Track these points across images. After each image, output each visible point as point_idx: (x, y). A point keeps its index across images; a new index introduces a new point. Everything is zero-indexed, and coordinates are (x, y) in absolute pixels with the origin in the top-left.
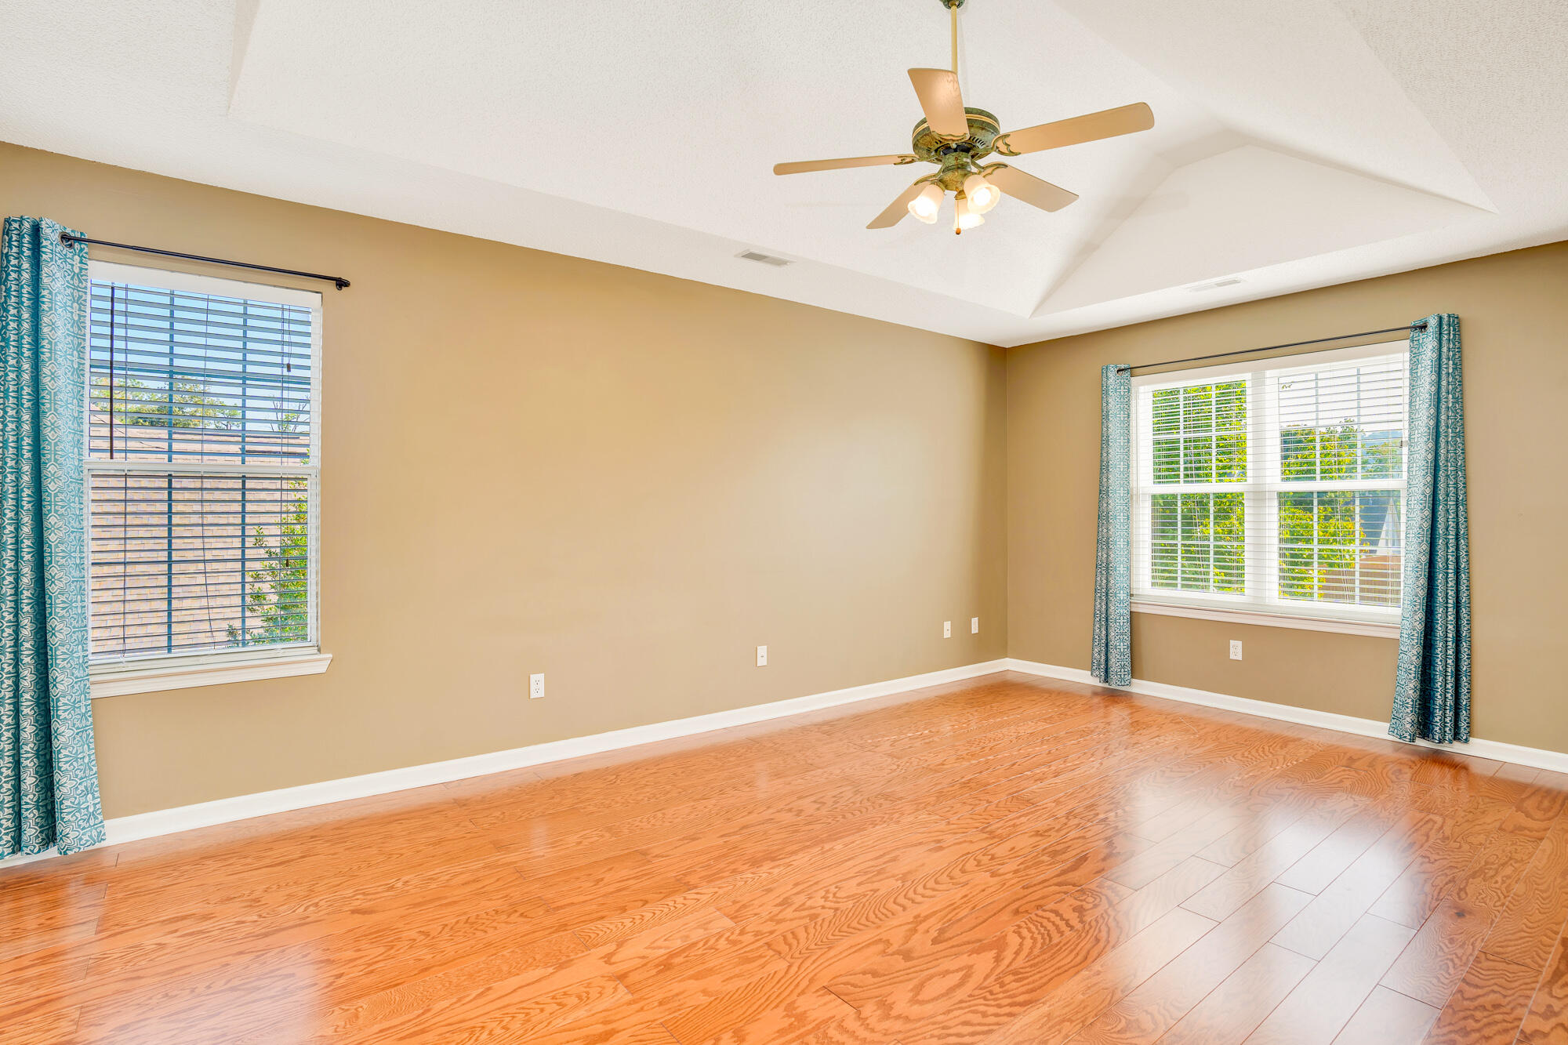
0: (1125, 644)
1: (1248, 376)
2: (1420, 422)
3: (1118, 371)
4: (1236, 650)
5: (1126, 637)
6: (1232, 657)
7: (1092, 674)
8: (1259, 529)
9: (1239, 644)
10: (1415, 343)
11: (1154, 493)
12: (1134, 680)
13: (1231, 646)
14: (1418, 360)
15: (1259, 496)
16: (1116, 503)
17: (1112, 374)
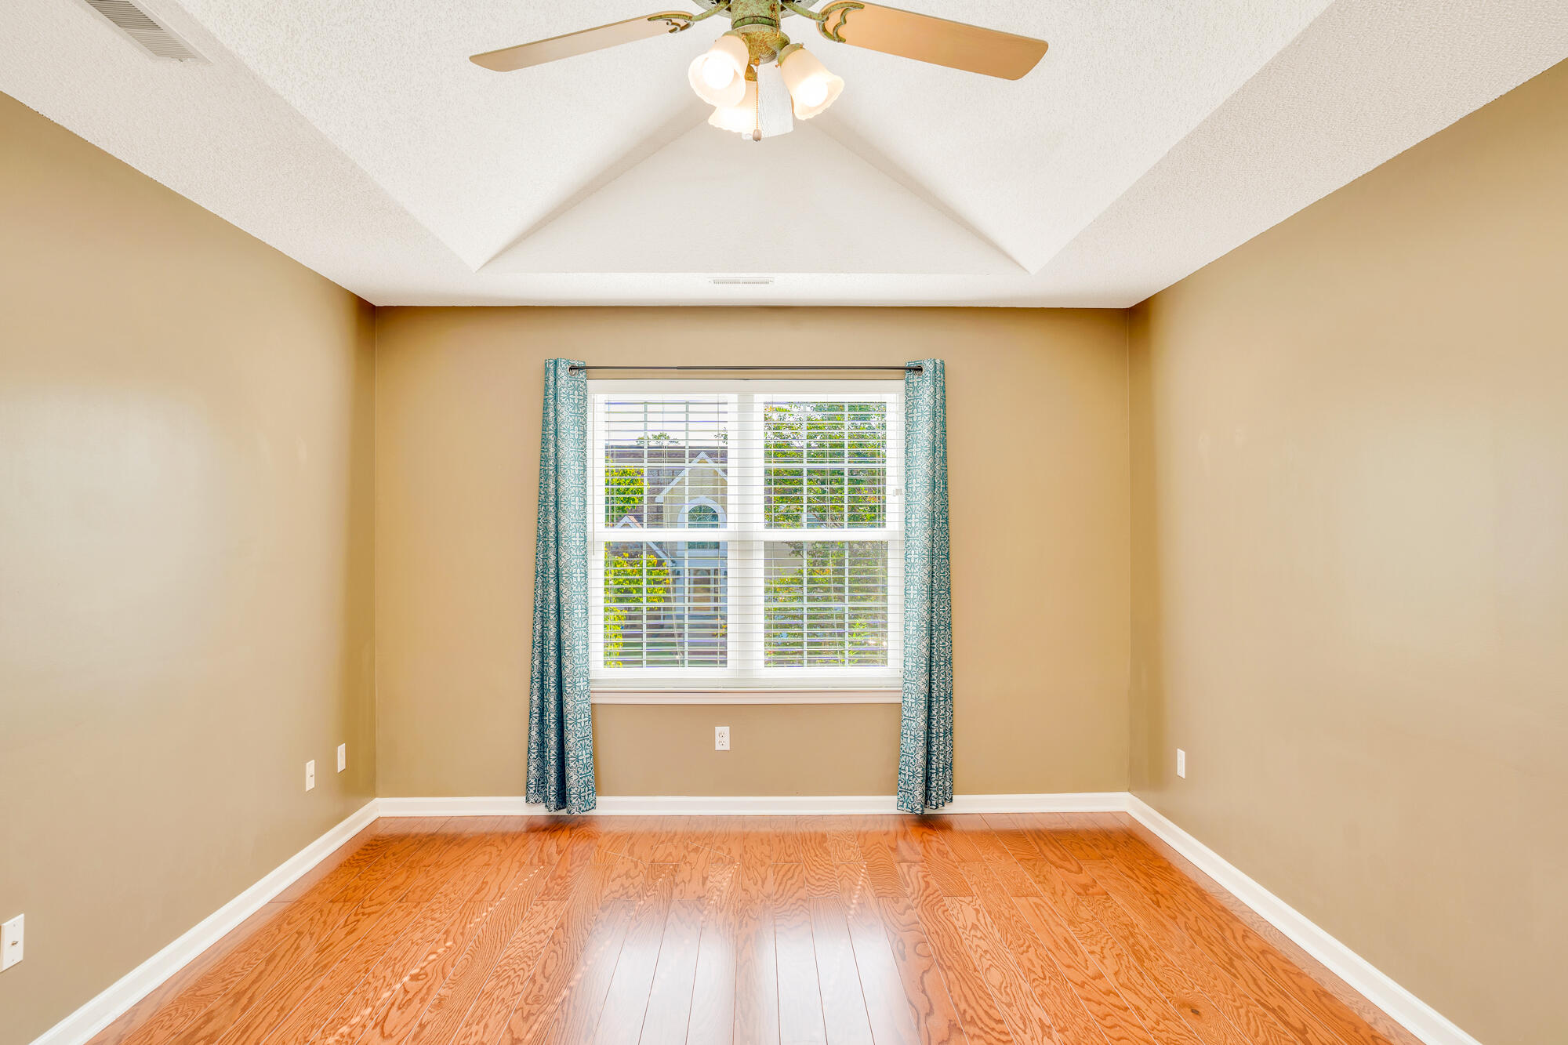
0: (588, 751)
1: (733, 398)
2: (919, 472)
3: (571, 369)
4: (722, 738)
5: (588, 742)
6: (718, 747)
7: (527, 801)
8: (745, 587)
9: (726, 730)
10: (911, 385)
11: (608, 540)
12: (599, 799)
13: (717, 735)
14: (913, 403)
15: (745, 546)
16: (570, 556)
17: (563, 373)
